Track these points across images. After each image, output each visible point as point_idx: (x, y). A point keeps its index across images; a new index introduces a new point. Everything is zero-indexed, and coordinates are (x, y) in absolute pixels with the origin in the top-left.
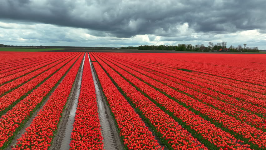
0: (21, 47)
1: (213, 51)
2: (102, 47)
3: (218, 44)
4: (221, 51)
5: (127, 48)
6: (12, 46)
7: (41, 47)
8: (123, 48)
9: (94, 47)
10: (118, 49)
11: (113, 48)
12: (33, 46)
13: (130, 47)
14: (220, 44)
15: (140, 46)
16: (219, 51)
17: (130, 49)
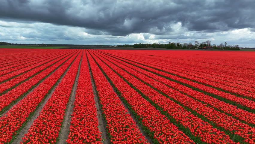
0: (24, 45)
1: (198, 49)
2: (100, 45)
3: (203, 42)
4: (205, 49)
5: (123, 46)
6: (16, 44)
7: (43, 45)
8: (119, 46)
9: (92, 45)
10: (115, 47)
11: (110, 46)
12: (35, 45)
13: (126, 45)
14: (204, 43)
15: (135, 45)
16: (203, 49)
17: (126, 47)
